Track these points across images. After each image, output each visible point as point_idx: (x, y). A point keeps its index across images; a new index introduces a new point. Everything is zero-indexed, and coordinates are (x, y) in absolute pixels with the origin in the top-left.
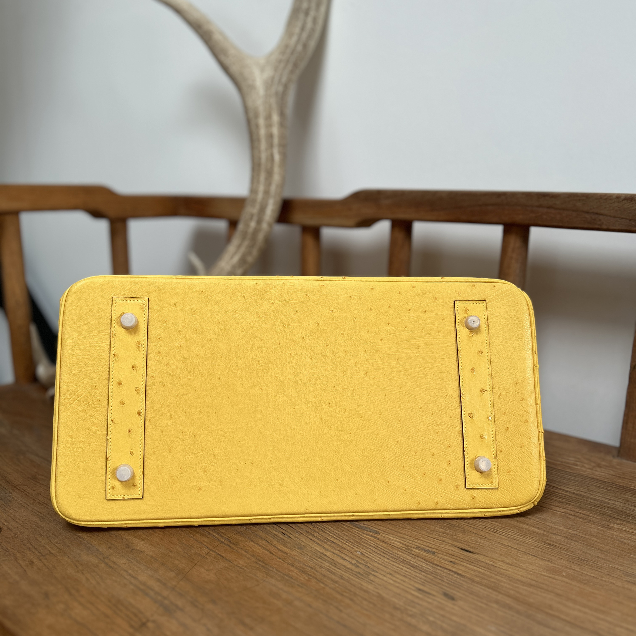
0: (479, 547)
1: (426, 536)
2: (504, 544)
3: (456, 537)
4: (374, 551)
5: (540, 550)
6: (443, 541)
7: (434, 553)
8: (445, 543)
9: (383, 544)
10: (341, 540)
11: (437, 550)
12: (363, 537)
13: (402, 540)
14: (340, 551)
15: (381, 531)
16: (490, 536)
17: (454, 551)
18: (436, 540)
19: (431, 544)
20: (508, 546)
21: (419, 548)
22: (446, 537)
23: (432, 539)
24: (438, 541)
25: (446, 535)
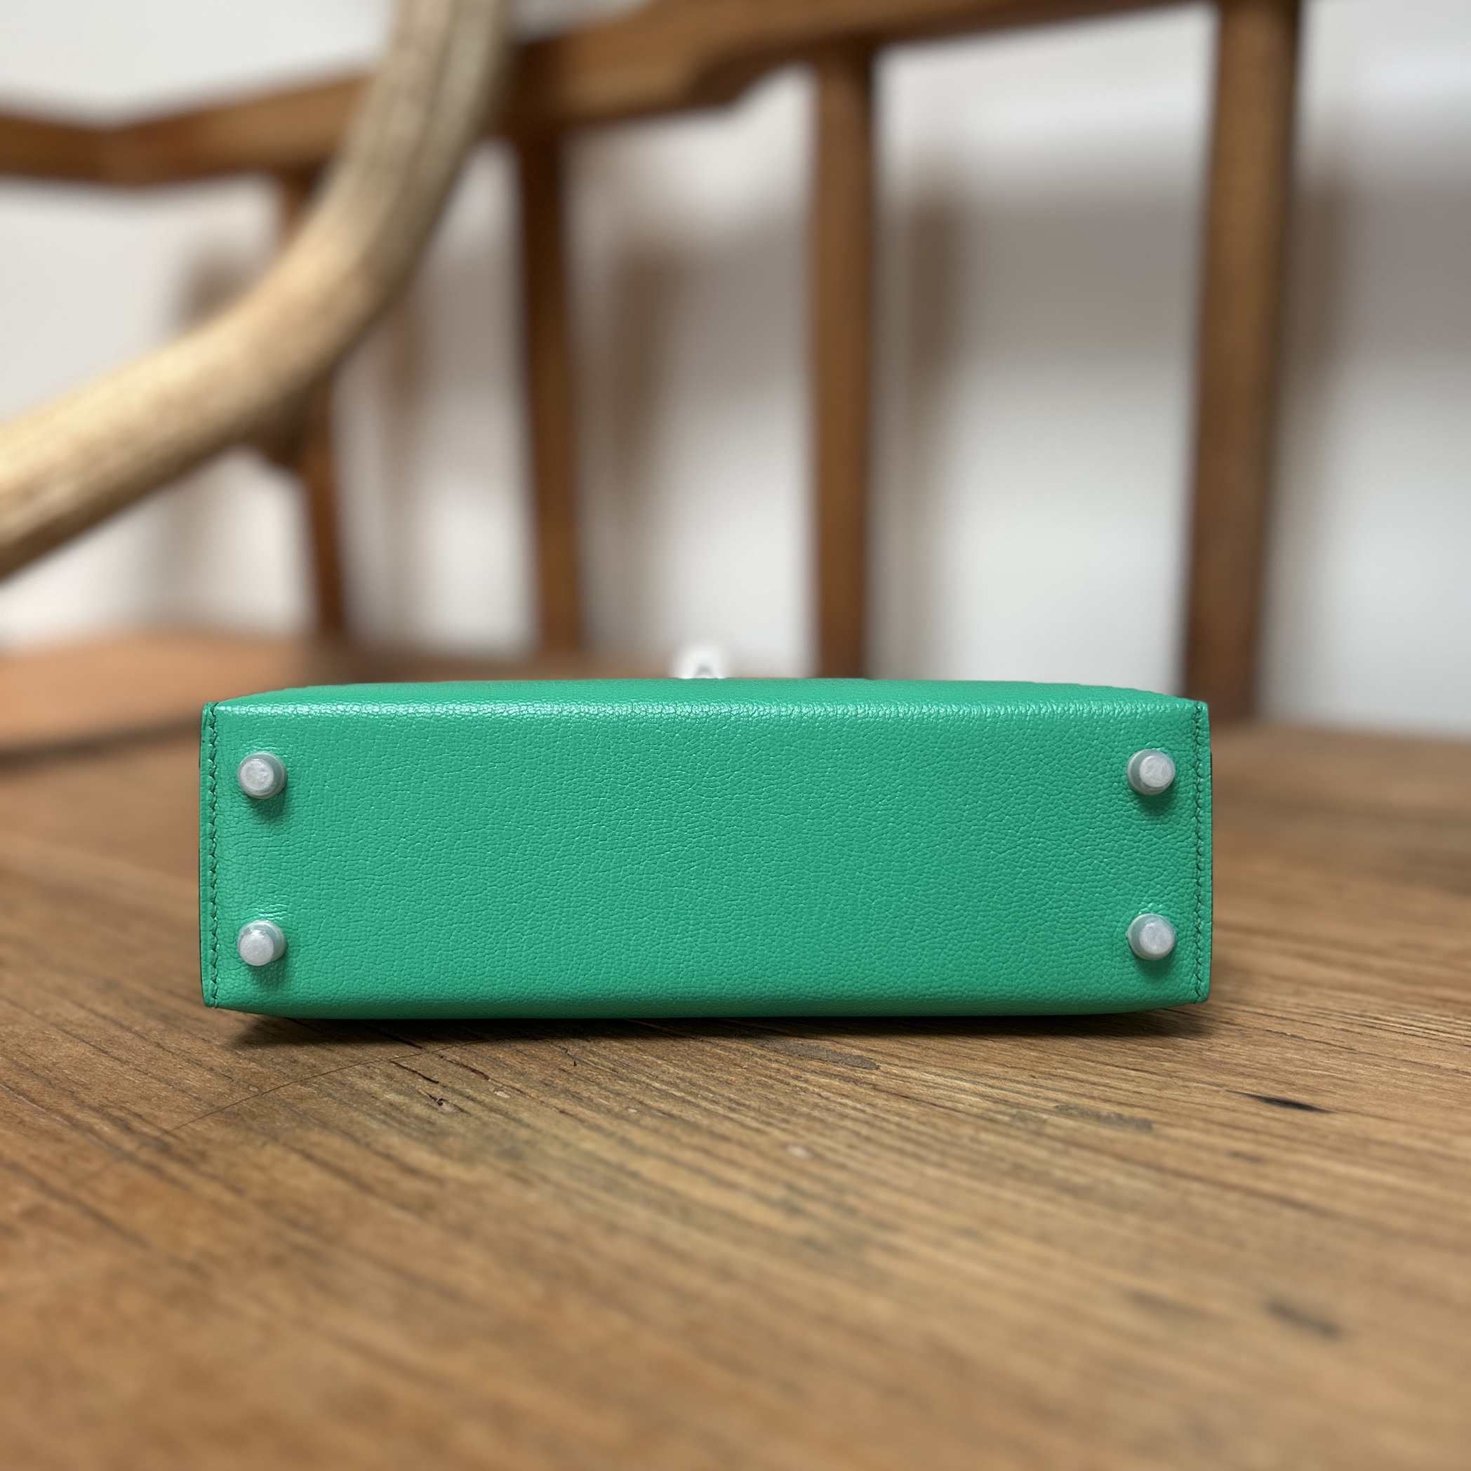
0: (1335, 1085)
2: (1439, 1067)
3: (1216, 1056)
4: (868, 1139)
6: (1171, 1077)
7: (1146, 1126)
8: (1180, 1083)
9: (903, 1105)
10: (704, 1104)
11: (1155, 1110)
12: (804, 1085)
13: (986, 1085)
14: (706, 1152)
15: (880, 1057)
16: (1360, 1042)
17: (1233, 1111)
18: (1133, 1073)
19: (1119, 1092)
20: (1457, 1071)
21: (1071, 1108)
22: (1175, 1058)
23: (1117, 1069)
24: (1147, 1075)
25: (1167, 1051)
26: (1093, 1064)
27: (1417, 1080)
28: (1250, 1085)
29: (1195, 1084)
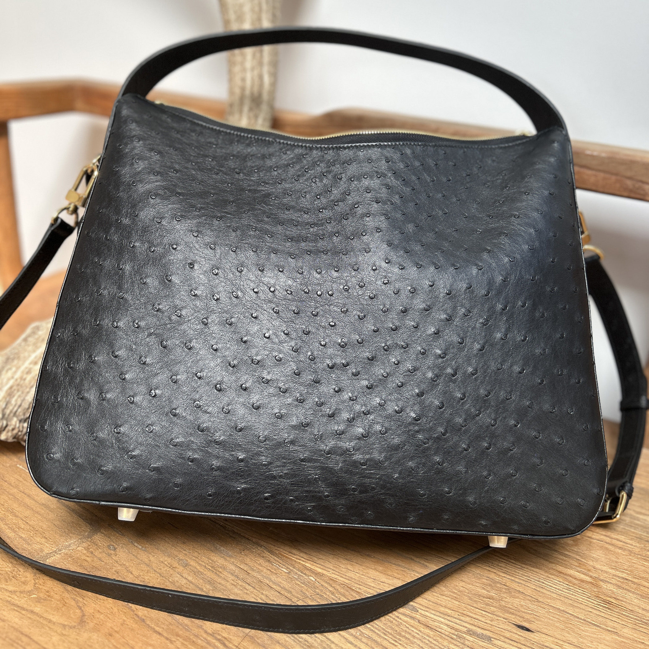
0: (535, 618)
1: (472, 607)
2: (559, 609)
3: (503, 603)
5: (598, 613)
6: (494, 615)
7: (489, 639)
8: (496, 618)
9: (427, 631)
10: (377, 631)
11: (491, 632)
13: (448, 620)
17: (511, 632)
18: (484, 613)
19: (482, 623)
20: (564, 611)
21: (471, 631)
22: (493, 605)
23: (479, 610)
24: (487, 614)
25: (491, 600)
26: (473, 608)
27: (554, 616)
28: (514, 618)
29: (499, 618)
